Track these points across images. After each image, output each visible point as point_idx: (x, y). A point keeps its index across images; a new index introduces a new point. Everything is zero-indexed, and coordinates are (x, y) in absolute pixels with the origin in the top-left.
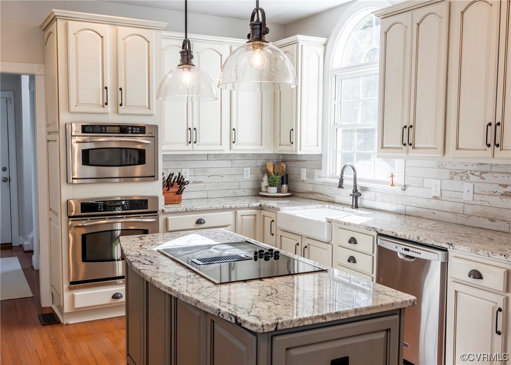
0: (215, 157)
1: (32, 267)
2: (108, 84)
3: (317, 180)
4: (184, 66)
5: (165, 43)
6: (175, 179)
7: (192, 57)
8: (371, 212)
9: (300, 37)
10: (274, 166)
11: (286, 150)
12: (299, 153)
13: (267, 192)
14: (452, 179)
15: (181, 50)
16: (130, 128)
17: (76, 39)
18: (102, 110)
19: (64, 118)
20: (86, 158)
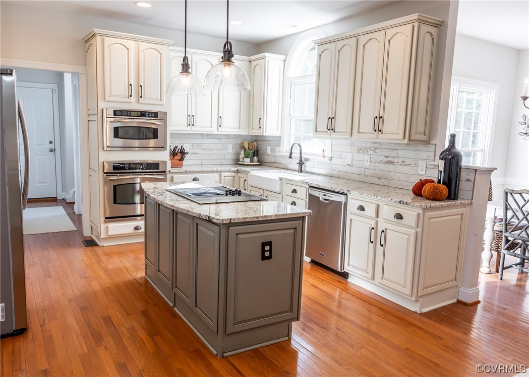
0: (207, 136)
1: (74, 213)
2: (132, 82)
3: (277, 154)
4: (184, 73)
5: (172, 54)
6: (179, 150)
7: (189, 68)
8: (310, 175)
9: (267, 54)
10: (249, 144)
11: (256, 132)
12: (265, 134)
13: (243, 162)
14: (358, 153)
15: (182, 63)
16: (147, 114)
17: (110, 50)
18: (127, 100)
19: (102, 104)
20: (117, 132)
